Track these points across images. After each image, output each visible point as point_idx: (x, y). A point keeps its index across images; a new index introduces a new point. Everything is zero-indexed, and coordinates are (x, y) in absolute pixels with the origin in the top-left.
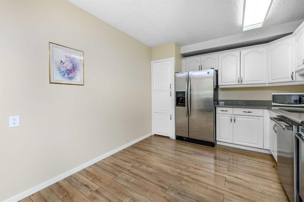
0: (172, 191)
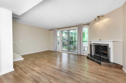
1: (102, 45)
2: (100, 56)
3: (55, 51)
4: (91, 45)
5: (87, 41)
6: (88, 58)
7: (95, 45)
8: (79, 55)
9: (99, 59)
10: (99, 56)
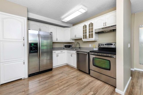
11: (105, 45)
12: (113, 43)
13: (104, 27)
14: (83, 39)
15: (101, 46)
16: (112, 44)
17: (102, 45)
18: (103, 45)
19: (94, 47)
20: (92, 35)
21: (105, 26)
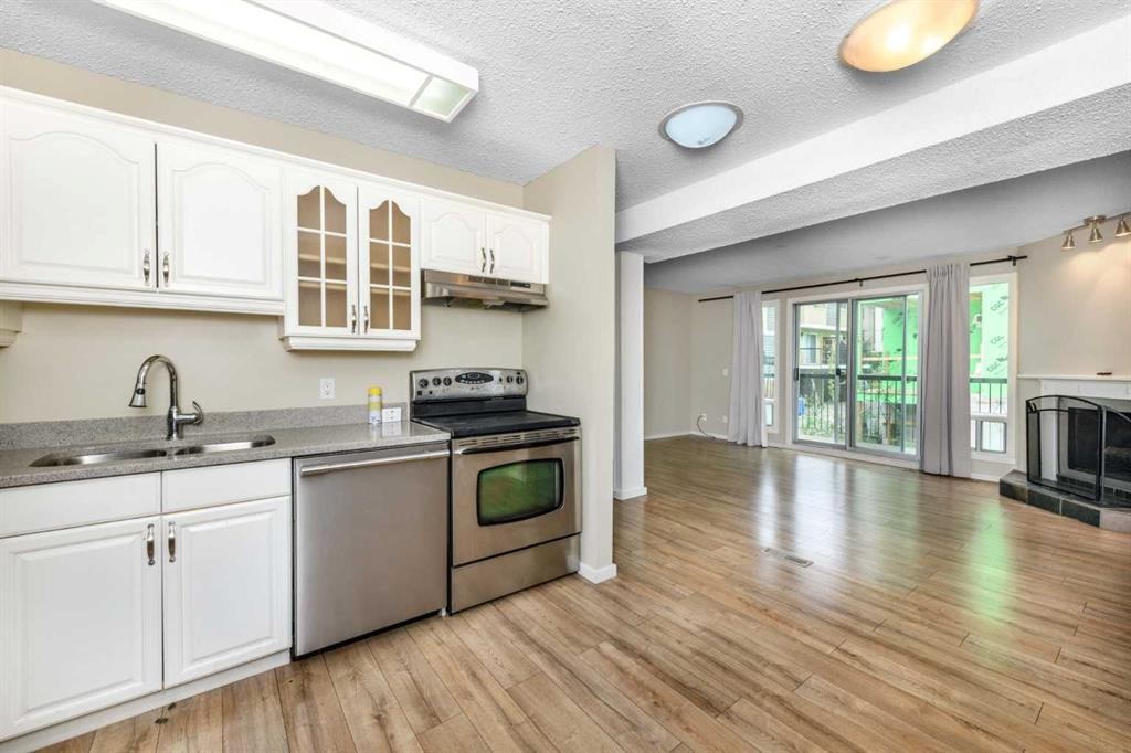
0: (653, 743)
1: (1119, 409)
2: (1098, 481)
3: (745, 445)
4: (1032, 411)
5: (1005, 381)
6: (1007, 491)
7: (1071, 411)
8: (940, 475)
9: (1093, 497)
10: (1090, 478)
11: (458, 379)
12: (492, 373)
13: (480, 274)
14: (292, 325)
15: (431, 387)
16: (489, 378)
17: (437, 382)
18: (448, 382)
19: (375, 399)
20: (403, 301)
21: (487, 274)
